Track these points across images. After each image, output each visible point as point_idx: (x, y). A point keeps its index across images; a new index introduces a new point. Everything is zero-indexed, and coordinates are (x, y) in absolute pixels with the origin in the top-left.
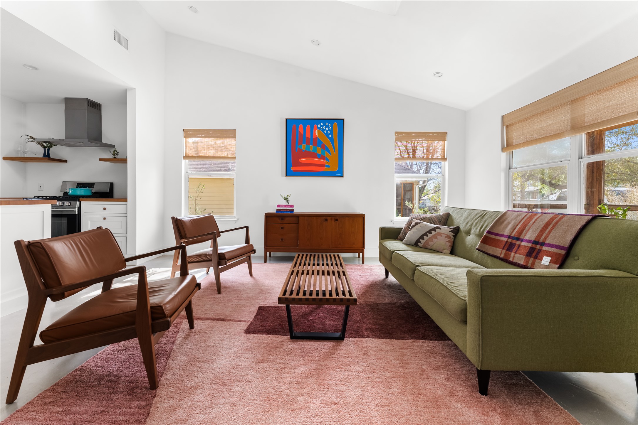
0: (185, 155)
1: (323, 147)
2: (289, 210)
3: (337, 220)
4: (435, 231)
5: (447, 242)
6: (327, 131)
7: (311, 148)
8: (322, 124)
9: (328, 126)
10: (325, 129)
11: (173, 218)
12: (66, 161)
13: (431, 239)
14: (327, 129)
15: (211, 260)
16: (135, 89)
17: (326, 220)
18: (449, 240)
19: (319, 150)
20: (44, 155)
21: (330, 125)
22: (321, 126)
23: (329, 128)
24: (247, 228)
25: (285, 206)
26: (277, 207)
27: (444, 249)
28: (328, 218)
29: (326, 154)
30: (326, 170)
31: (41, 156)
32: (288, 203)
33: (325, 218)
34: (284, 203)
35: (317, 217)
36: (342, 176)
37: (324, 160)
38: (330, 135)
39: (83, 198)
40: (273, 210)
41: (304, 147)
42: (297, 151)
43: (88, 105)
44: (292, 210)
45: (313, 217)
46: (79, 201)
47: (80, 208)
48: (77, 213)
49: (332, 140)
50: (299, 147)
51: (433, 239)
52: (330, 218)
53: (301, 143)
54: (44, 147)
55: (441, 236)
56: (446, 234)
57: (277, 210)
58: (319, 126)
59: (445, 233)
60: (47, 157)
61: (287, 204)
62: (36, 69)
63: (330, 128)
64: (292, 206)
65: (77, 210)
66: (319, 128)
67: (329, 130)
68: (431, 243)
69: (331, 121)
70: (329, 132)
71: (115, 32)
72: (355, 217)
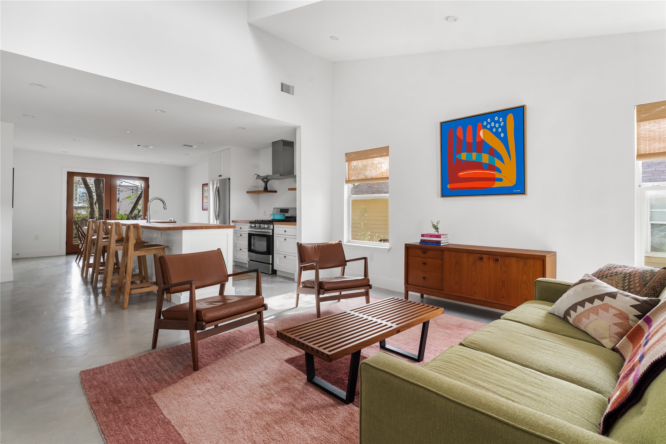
0: (348, 179)
1: (492, 152)
2: (435, 242)
3: (497, 260)
4: (602, 300)
5: (615, 324)
6: (497, 129)
7: (474, 157)
8: (489, 120)
9: (498, 122)
10: (495, 127)
11: (298, 243)
12: (276, 192)
13: (586, 314)
14: (497, 125)
15: (314, 288)
16: (301, 126)
17: (481, 259)
18: (620, 321)
19: (485, 158)
20: (264, 189)
21: (501, 119)
22: (488, 123)
23: (500, 123)
24: (365, 259)
25: (431, 236)
26: (422, 236)
27: (605, 338)
28: (485, 257)
29: (497, 163)
30: (497, 184)
31: (263, 189)
32: (438, 232)
33: (479, 255)
34: (433, 231)
35: (468, 254)
36: (523, 192)
37: (494, 170)
38: (502, 134)
39: (276, 222)
40: (416, 240)
41: (464, 156)
42: (454, 163)
43: (284, 145)
44: (439, 242)
45: (462, 253)
46: (272, 224)
47: (273, 230)
48: (271, 234)
49: (505, 141)
50: (458, 156)
51: (591, 314)
52: (488, 256)
53: (459, 152)
54: (264, 182)
55: (608, 312)
56: (620, 309)
57: (421, 240)
58: (485, 123)
59: (618, 308)
60: (266, 190)
61: (436, 233)
62: (244, 129)
63: (502, 124)
64: (439, 237)
65: (271, 231)
66: (485, 127)
67: (500, 126)
68: (584, 320)
69: (503, 113)
70: (500, 130)
71: (282, 84)
72: (528, 258)
